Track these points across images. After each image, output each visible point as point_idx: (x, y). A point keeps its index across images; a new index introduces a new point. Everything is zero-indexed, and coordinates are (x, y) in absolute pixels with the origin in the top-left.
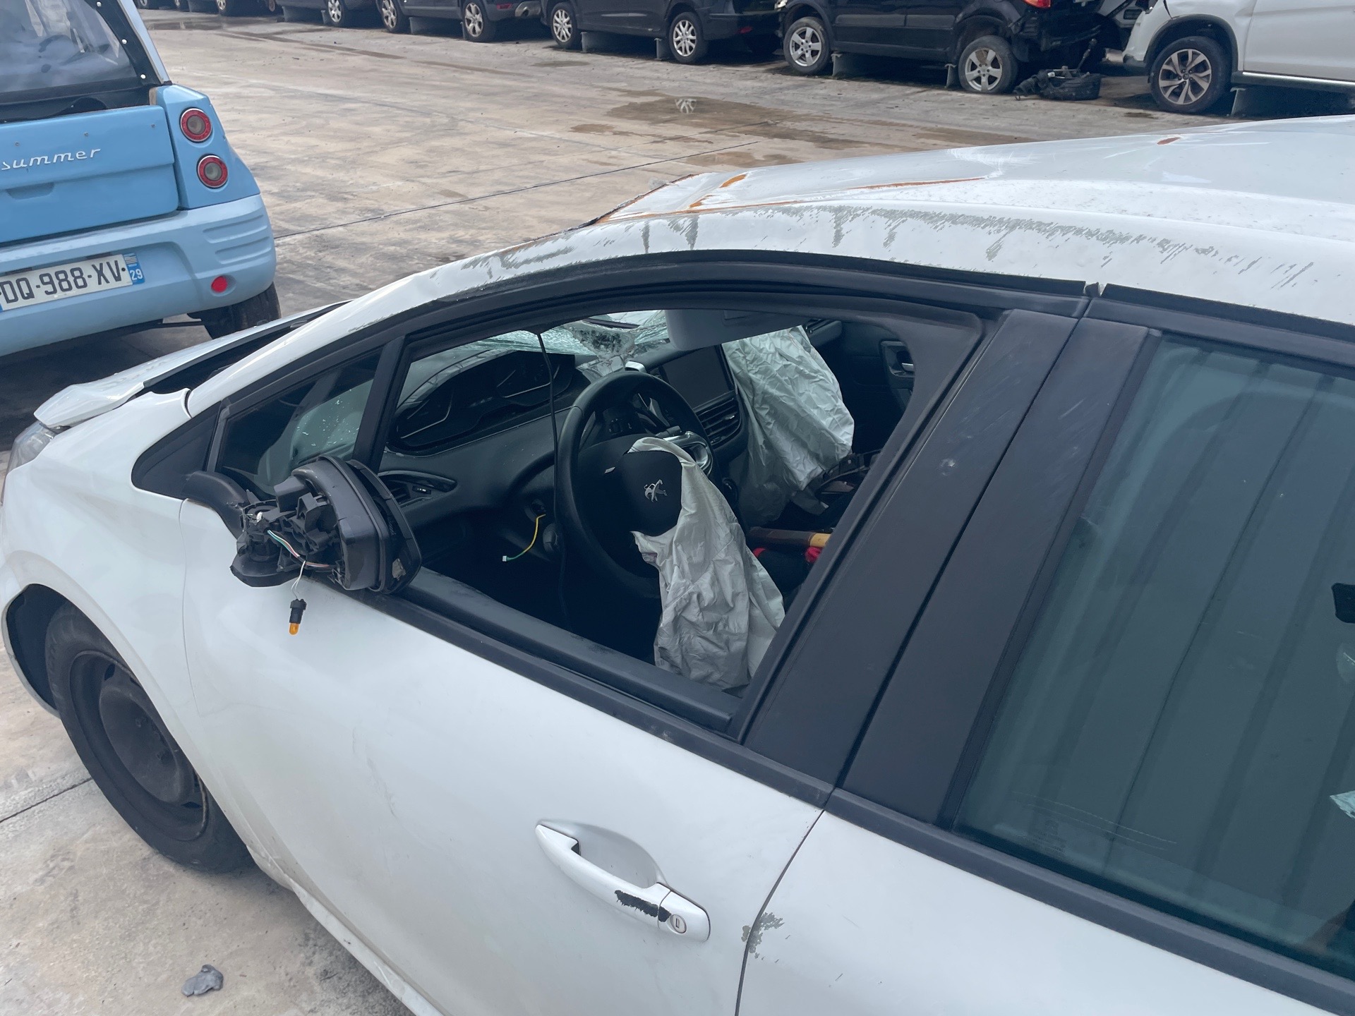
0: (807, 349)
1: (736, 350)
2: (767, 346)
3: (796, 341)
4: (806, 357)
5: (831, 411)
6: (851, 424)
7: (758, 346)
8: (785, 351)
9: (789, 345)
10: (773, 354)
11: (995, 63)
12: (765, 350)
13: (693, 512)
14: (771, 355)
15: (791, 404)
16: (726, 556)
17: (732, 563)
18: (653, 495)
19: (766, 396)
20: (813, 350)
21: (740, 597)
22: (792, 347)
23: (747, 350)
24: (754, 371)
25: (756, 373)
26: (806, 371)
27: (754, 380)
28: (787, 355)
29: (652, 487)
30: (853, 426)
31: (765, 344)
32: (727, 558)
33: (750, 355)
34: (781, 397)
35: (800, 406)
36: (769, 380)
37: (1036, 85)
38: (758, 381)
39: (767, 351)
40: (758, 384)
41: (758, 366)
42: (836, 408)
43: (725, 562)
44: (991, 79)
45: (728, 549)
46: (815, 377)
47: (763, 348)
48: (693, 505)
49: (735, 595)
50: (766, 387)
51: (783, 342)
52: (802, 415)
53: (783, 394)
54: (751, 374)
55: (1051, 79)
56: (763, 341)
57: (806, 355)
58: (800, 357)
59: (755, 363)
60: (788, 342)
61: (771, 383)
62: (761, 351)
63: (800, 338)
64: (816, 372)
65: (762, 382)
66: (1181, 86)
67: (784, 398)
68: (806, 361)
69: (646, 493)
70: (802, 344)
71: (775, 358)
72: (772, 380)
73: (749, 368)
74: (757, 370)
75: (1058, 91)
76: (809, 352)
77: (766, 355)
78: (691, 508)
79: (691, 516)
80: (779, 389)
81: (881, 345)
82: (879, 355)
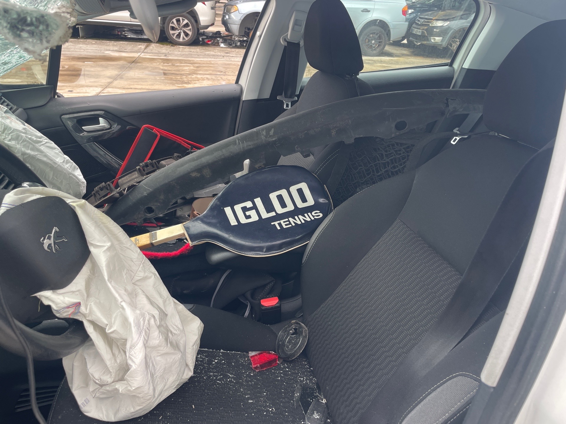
3: (13, 119)
4: (26, 129)
5: (63, 162)
6: (77, 169)
9: (11, 123)
13: (109, 244)
15: (45, 159)
16: (145, 272)
17: (150, 277)
18: (53, 245)
19: (25, 157)
20: (26, 124)
21: (167, 302)
22: (13, 123)
24: (8, 139)
25: (10, 140)
26: (33, 138)
27: (12, 145)
29: (49, 238)
30: (79, 170)
32: (146, 274)
34: (36, 155)
35: (51, 160)
36: (23, 144)
38: (15, 146)
40: (16, 148)
41: (9, 134)
42: (66, 160)
43: (145, 279)
45: (144, 266)
46: (41, 142)
48: (105, 238)
49: (164, 302)
50: (23, 149)
51: (5, 121)
52: (56, 166)
53: (36, 153)
54: (6, 142)
57: (25, 127)
58: (24, 129)
59: (6, 132)
61: (24, 146)
63: (14, 117)
64: (40, 138)
65: (18, 146)
67: (38, 155)
69: (46, 247)
70: (18, 120)
72: (25, 143)
73: (3, 137)
74: (10, 137)
78: (105, 242)
79: (109, 249)
80: (32, 149)
81: (62, 119)
82: (63, 125)
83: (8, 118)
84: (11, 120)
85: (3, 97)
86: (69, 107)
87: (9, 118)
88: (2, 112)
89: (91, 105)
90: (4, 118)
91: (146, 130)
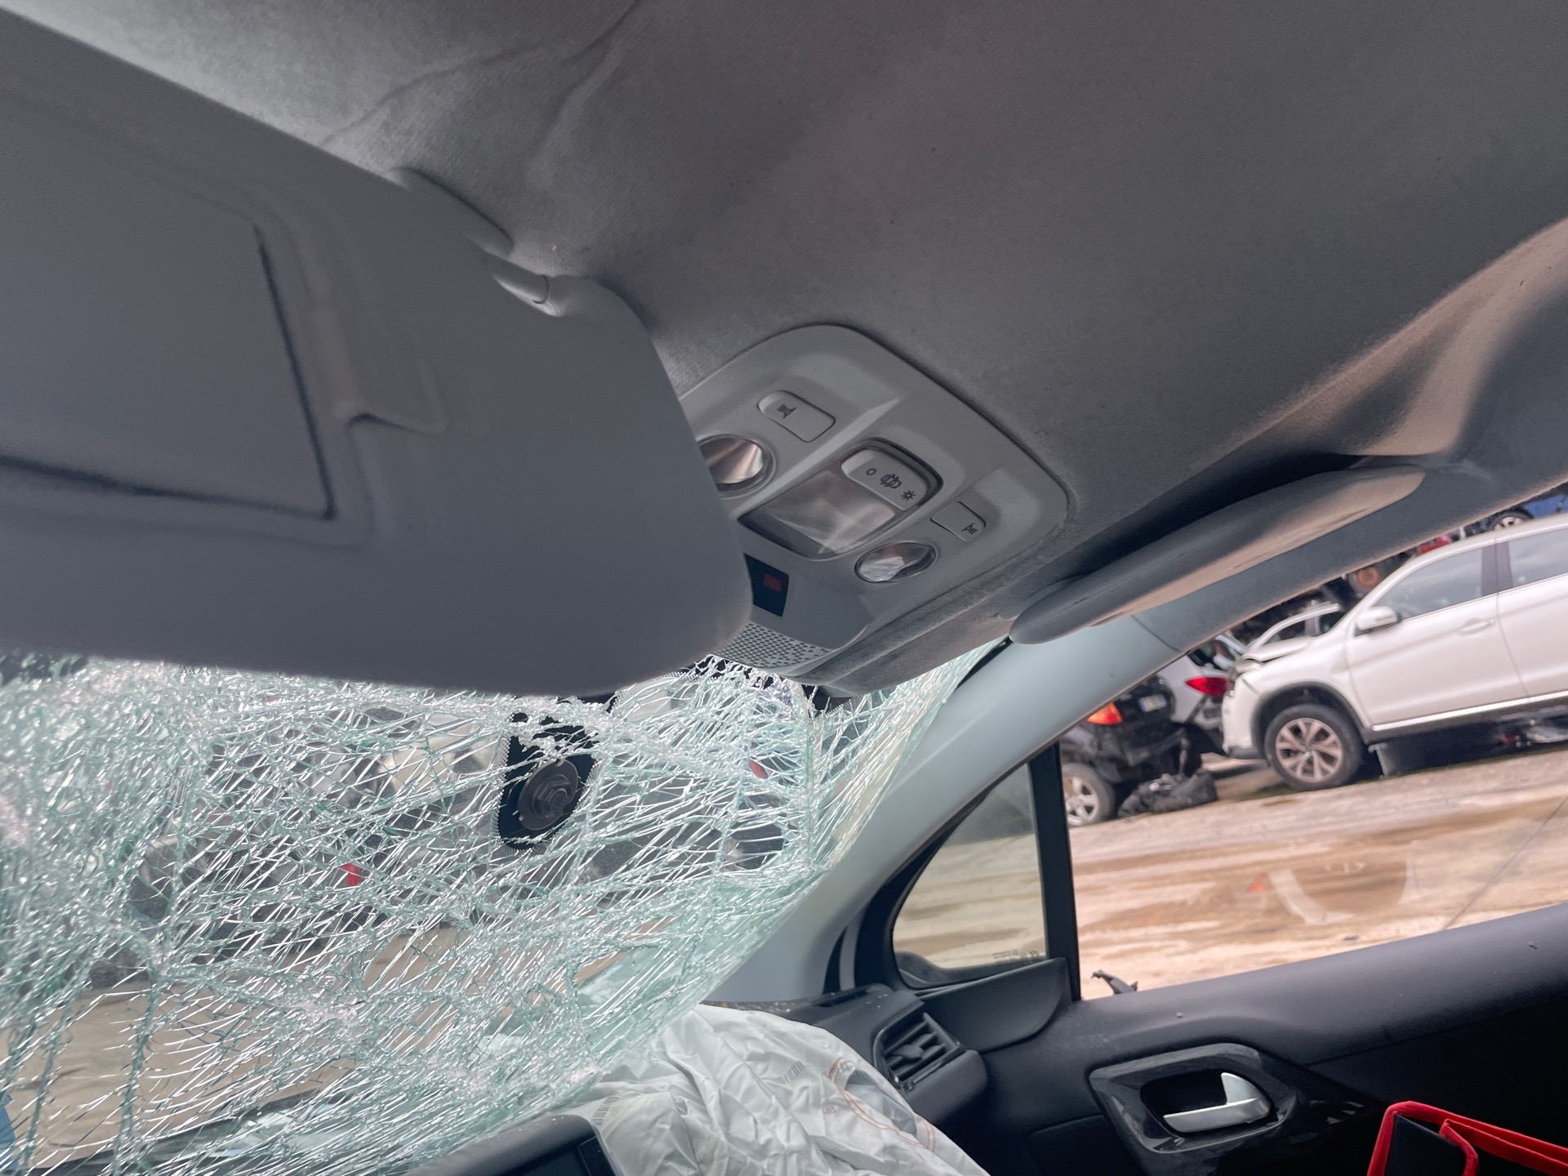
0: (903, 1124)
1: (669, 1157)
2: (781, 1135)
3: (866, 1107)
4: (903, 1145)
7: (751, 1137)
8: (841, 1141)
9: (850, 1126)
10: (803, 1153)
11: (1085, 791)
12: (774, 1145)
14: (794, 1157)
20: (923, 1125)
22: (859, 1128)
23: (702, 1150)
28: (849, 1153)
31: (773, 1131)
33: (715, 1164)
37: (1143, 803)
39: (783, 1147)
44: (1089, 809)
47: (768, 1142)
51: (831, 1117)
55: (1157, 793)
56: (766, 1122)
57: (907, 1141)
58: (889, 1149)
60: (847, 1116)
62: (762, 1151)
63: (876, 1099)
66: (1310, 762)
68: (906, 1158)
70: (886, 1113)
71: (811, 1165)
75: (1169, 802)
76: (914, 1132)
77: (780, 1162)
81: (1092, 1082)
82: (1099, 1110)
83: (847, 1105)
84: (858, 1112)
85: (926, 1016)
86: (1113, 1037)
87: (853, 1106)
88: (832, 1085)
89: (1188, 1018)
90: (836, 1107)
91: (1402, 1130)
